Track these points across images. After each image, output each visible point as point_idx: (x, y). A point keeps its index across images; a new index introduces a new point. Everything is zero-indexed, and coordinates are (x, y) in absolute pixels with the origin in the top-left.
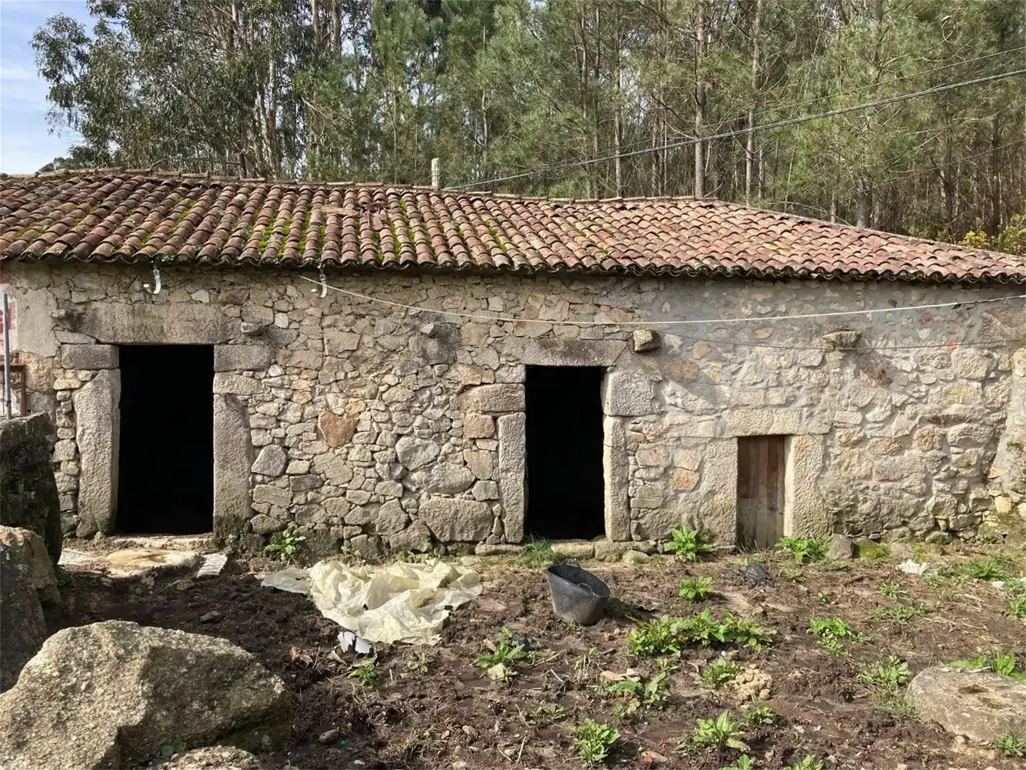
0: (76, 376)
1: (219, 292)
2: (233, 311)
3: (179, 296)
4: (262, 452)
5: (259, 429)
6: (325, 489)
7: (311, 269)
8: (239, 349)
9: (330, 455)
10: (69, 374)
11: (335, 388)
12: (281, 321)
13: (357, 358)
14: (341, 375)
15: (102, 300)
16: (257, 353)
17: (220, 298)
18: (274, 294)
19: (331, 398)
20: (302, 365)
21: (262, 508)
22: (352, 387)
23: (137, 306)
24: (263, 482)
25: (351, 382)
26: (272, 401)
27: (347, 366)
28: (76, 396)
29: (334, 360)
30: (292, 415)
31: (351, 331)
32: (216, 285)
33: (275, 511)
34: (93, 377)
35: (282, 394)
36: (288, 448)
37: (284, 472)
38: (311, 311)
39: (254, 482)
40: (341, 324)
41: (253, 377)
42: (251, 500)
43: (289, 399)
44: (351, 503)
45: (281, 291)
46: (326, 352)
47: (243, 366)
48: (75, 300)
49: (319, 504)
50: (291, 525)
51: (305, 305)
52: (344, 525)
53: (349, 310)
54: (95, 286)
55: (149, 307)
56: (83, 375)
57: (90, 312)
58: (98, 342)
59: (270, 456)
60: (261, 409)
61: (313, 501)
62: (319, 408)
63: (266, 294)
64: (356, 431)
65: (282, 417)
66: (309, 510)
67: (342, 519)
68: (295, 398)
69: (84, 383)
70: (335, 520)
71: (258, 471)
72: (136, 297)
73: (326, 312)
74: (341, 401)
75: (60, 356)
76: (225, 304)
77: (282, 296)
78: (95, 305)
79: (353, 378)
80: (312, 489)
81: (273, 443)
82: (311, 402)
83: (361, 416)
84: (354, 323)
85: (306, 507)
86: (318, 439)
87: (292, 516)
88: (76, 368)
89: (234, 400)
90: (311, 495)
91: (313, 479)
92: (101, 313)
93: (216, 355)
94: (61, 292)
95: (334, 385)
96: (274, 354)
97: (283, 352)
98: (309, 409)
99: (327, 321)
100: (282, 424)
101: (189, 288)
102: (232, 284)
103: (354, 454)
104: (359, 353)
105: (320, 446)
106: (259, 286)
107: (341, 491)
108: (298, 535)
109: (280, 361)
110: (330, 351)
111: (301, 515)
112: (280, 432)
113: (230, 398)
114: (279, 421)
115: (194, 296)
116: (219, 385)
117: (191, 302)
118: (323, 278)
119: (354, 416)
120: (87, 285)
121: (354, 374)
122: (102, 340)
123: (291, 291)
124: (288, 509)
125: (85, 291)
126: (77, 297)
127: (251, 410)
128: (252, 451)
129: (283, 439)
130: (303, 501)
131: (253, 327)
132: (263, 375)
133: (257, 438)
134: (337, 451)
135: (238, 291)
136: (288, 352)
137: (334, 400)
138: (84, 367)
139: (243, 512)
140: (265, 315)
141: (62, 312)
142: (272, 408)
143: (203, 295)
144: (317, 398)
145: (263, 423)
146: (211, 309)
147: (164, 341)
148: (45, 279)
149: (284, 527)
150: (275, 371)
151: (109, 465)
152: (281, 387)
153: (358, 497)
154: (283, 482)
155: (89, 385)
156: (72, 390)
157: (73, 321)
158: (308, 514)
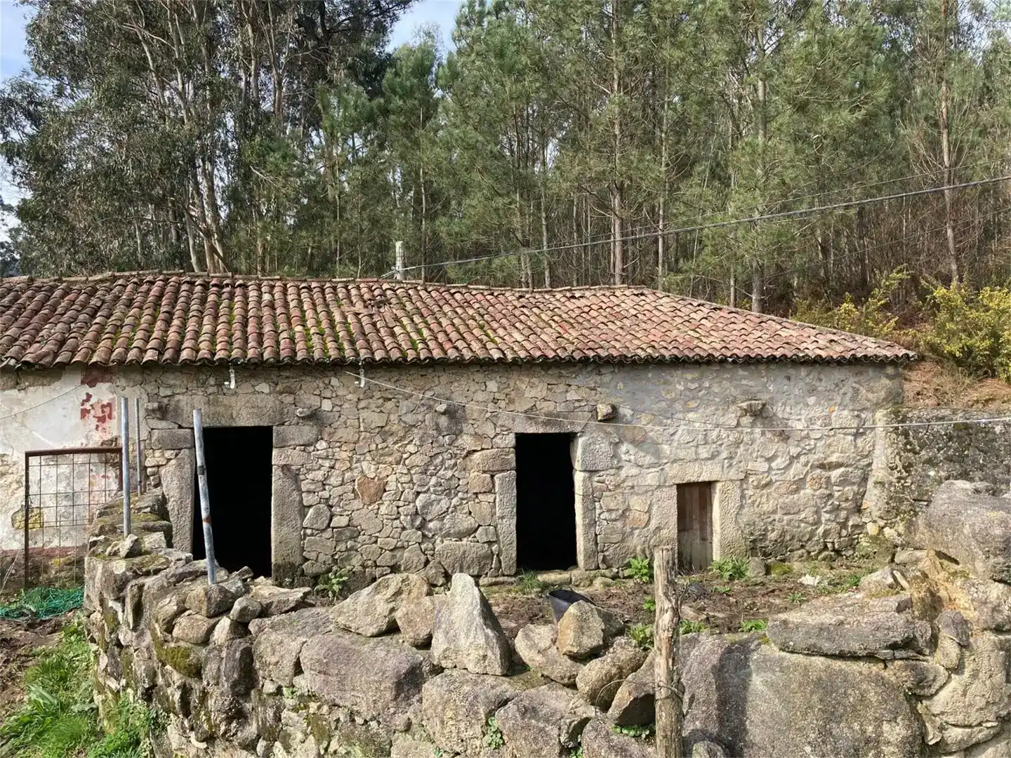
0: (163, 455)
1: (277, 384)
2: (289, 399)
3: (246, 387)
4: (311, 511)
5: (309, 492)
6: (361, 538)
7: (354, 366)
8: (293, 429)
9: (364, 511)
10: (158, 454)
11: (368, 457)
12: (327, 405)
13: (386, 432)
14: (373, 447)
15: (183, 393)
16: (308, 431)
17: (278, 389)
18: (321, 385)
19: (365, 465)
20: (343, 440)
21: (313, 556)
22: (382, 455)
23: (211, 397)
24: (312, 535)
25: (381, 452)
26: (319, 469)
27: (378, 439)
28: (163, 471)
29: (368, 434)
30: (334, 480)
31: (381, 412)
32: (275, 379)
33: (322, 558)
34: (177, 455)
35: (327, 464)
36: (332, 507)
37: (328, 526)
38: (350, 397)
39: (305, 535)
40: (373, 406)
41: (304, 451)
42: (303, 550)
43: (332, 468)
44: (382, 549)
45: (327, 382)
46: (362, 429)
47: (297, 443)
48: (162, 394)
49: (356, 550)
50: (335, 568)
51: (345, 393)
52: (377, 566)
53: (378, 394)
54: (178, 383)
55: (221, 398)
56: (168, 454)
57: (173, 403)
58: (180, 427)
59: (318, 514)
60: (310, 476)
61: (352, 548)
62: (356, 473)
63: (315, 384)
64: (385, 491)
65: (328, 482)
66: (349, 555)
67: (375, 562)
68: (337, 466)
69: (169, 460)
70: (370, 563)
71: (309, 525)
72: (211, 390)
73: (361, 397)
74: (373, 467)
75: (150, 439)
76: (281, 393)
77: (327, 386)
78: (177, 398)
79: (382, 449)
80: (350, 539)
81: (320, 503)
82: (350, 469)
83: (389, 479)
84: (383, 404)
85: (346, 554)
86: (355, 498)
87: (335, 561)
88: (163, 448)
89: (289, 470)
90: (350, 544)
91: (352, 531)
92: (182, 404)
93: (274, 435)
94: (151, 388)
95: (368, 454)
96: (321, 432)
97: (328, 429)
98: (348, 475)
99: (362, 404)
100: (327, 487)
101: (253, 382)
102: (287, 377)
103: (383, 509)
104: (387, 428)
105: (357, 504)
106: (309, 379)
107: (374, 539)
108: (341, 576)
109: (326, 437)
110: (365, 428)
111: (342, 560)
112: (326, 494)
113: (285, 468)
114: (324, 485)
115: (257, 388)
116: (277, 457)
117: (254, 392)
118: (362, 371)
119: (383, 479)
120: (172, 382)
121: (384, 445)
122: (184, 425)
123: (334, 381)
124: (332, 556)
125: (170, 386)
126: (164, 392)
127: (302, 477)
128: (303, 509)
129: (327, 500)
130: (344, 549)
131: (307, 412)
132: (312, 448)
133: (307, 499)
134: (370, 508)
135: (291, 383)
136: (332, 430)
137: (368, 468)
138: (170, 447)
139: (298, 560)
140: (314, 401)
141: (156, 405)
142: (319, 475)
143: (264, 387)
144: (354, 466)
145: (312, 487)
146: (271, 398)
147: (234, 425)
148: (138, 378)
149: (329, 570)
150: (322, 445)
151: (189, 526)
152: (327, 458)
153: (387, 544)
154: (328, 534)
155: (173, 462)
156: (159, 466)
157: (162, 412)
158: (348, 558)
